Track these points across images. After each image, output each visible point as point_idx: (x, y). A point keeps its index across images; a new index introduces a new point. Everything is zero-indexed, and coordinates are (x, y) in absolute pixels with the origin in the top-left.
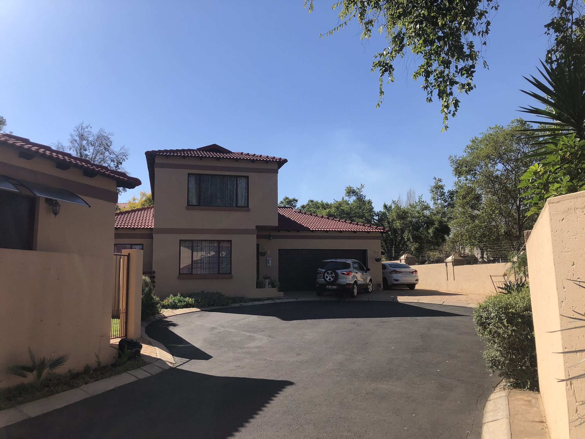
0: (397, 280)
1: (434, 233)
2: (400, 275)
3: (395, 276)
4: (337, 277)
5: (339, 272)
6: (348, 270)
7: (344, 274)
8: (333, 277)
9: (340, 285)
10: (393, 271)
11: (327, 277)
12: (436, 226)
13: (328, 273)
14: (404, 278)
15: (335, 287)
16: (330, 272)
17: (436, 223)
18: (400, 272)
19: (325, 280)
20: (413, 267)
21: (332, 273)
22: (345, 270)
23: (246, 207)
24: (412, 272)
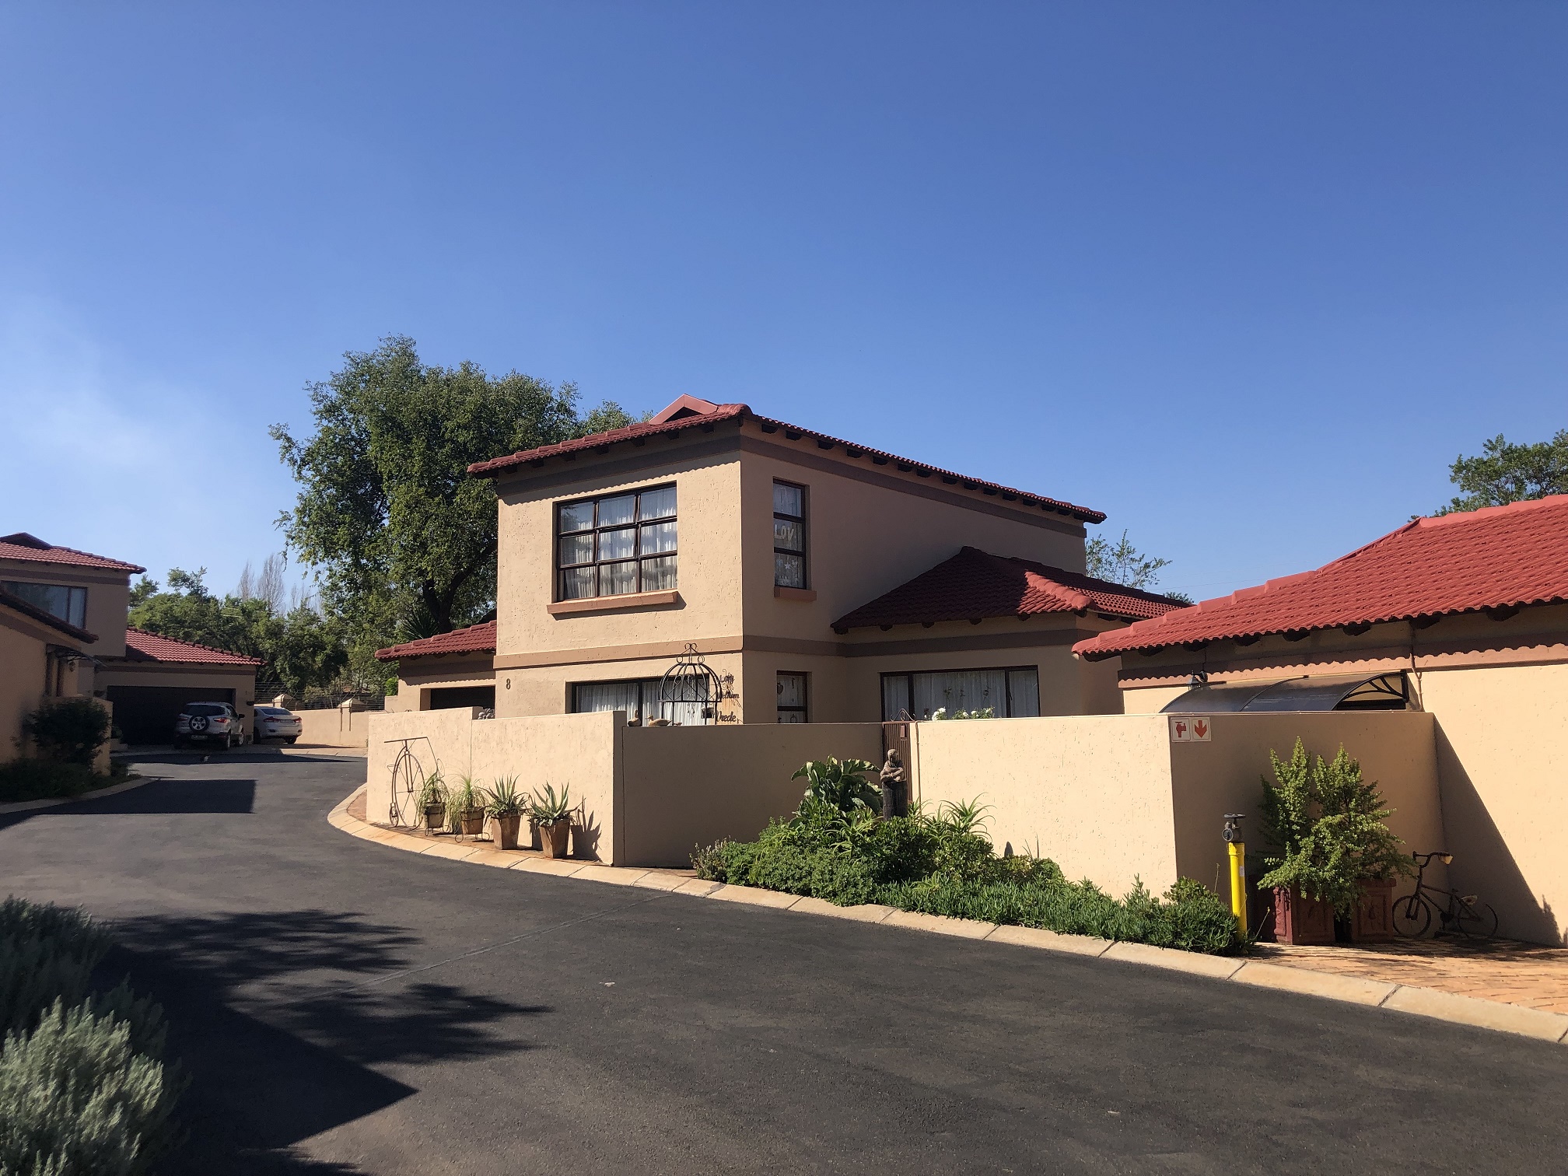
0: (274, 731)
1: (324, 662)
2: (279, 723)
3: (271, 725)
4: (207, 725)
5: (211, 718)
6: (223, 716)
7: (218, 721)
8: (203, 725)
9: (210, 735)
10: (268, 719)
11: (194, 725)
12: (328, 651)
13: (196, 720)
14: (283, 729)
15: (204, 737)
16: (199, 718)
17: (329, 647)
18: (278, 720)
19: (191, 727)
20: (295, 713)
21: (202, 720)
22: (220, 716)
24: (295, 720)
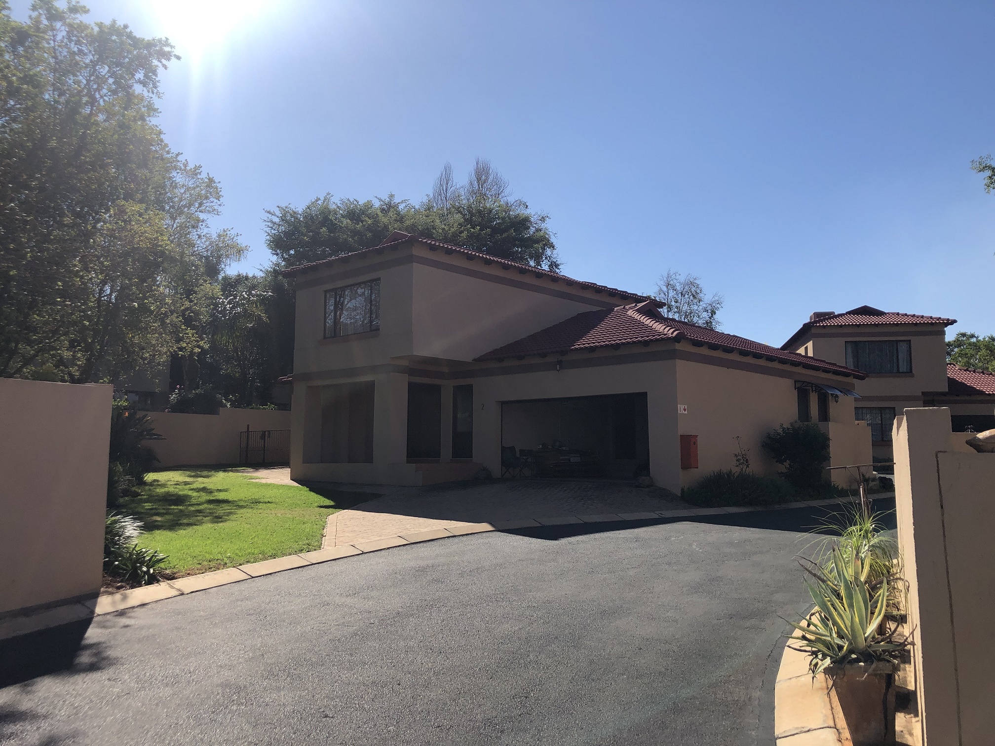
23: (909, 373)
